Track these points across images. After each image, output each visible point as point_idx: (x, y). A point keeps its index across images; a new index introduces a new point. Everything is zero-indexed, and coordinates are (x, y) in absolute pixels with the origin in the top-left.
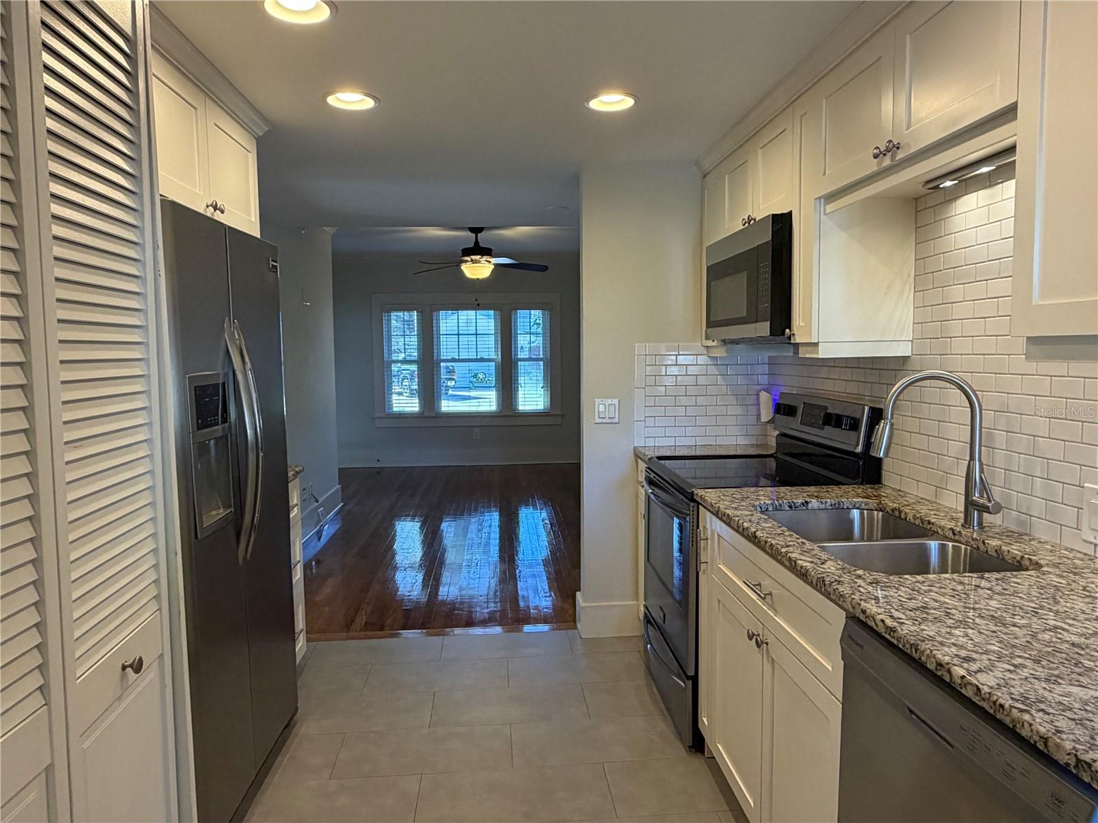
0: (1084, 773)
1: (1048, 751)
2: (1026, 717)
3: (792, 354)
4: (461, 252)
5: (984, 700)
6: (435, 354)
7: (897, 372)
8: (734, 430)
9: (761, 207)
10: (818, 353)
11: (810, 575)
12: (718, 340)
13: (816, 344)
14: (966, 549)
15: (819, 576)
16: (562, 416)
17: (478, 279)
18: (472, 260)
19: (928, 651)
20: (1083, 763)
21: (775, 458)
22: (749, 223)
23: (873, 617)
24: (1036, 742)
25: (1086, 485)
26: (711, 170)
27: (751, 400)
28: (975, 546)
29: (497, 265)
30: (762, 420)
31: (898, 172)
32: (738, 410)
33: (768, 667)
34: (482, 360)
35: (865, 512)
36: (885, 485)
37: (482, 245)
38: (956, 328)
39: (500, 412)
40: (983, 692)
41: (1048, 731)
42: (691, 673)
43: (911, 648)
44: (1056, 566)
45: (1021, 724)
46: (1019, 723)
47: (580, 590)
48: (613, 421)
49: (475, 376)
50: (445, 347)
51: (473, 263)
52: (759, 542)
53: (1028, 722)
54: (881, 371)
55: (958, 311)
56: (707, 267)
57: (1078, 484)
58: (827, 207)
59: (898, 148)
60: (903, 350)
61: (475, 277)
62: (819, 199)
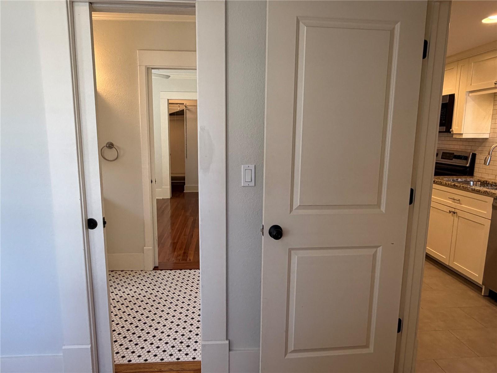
7: (483, 143)
10: (462, 136)
33: (456, 218)
35: (475, 182)
36: (475, 176)
58: (470, 94)
60: (486, 136)
62: (467, 92)
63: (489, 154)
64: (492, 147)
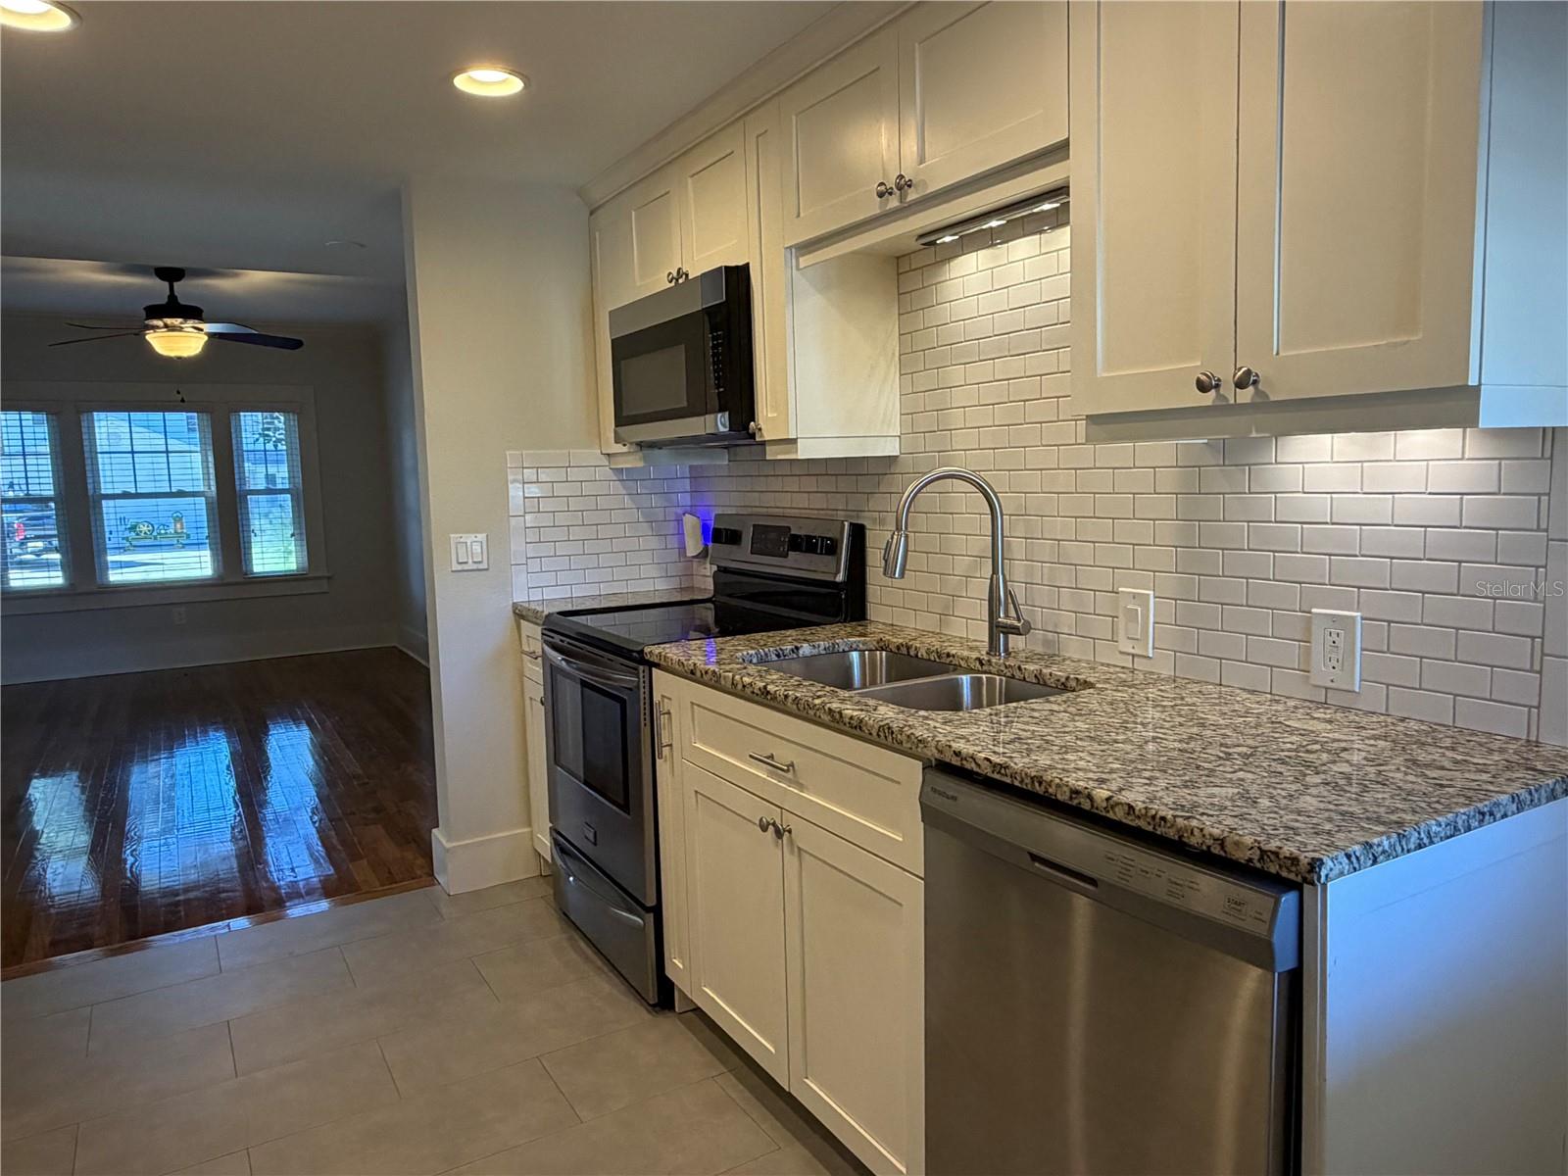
0: (1271, 864)
1: (1225, 852)
2: (1194, 823)
3: (727, 463)
4: (144, 313)
5: (1139, 817)
6: (90, 487)
7: (881, 477)
8: (651, 571)
9: (695, 259)
10: (797, 452)
11: (867, 724)
12: (631, 443)
13: (794, 441)
14: (1001, 680)
15: (882, 724)
16: (329, 578)
17: (179, 358)
18: (166, 326)
19: (1057, 781)
20: (1269, 854)
21: (713, 602)
22: (677, 280)
23: (972, 757)
24: (1209, 847)
25: (1120, 589)
26: (604, 204)
27: (672, 527)
28: (1008, 674)
29: (211, 335)
30: (689, 554)
31: (907, 216)
32: (654, 543)
33: (791, 861)
34: (181, 494)
35: (867, 652)
36: (871, 621)
37: (182, 301)
38: (956, 418)
39: (220, 577)
40: (1137, 808)
41: (1223, 831)
42: (651, 902)
43: (1033, 782)
44: (1107, 681)
45: (1189, 831)
46: (1187, 831)
47: (438, 827)
48: (481, 566)
49: (133, 528)
50: (108, 473)
51: (169, 331)
52: (774, 698)
53: (1198, 828)
54: (859, 477)
55: (959, 397)
56: (612, 341)
57: (1111, 589)
58: (801, 259)
59: (910, 186)
60: (890, 448)
61: (173, 354)
62: (790, 248)
63: (899, 529)
64: (906, 494)
